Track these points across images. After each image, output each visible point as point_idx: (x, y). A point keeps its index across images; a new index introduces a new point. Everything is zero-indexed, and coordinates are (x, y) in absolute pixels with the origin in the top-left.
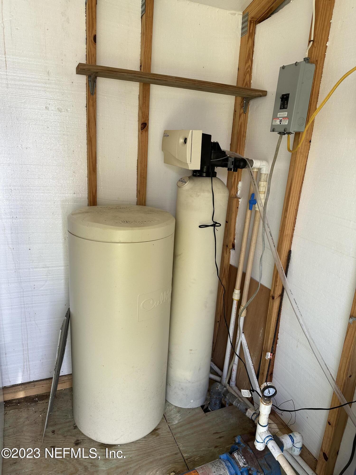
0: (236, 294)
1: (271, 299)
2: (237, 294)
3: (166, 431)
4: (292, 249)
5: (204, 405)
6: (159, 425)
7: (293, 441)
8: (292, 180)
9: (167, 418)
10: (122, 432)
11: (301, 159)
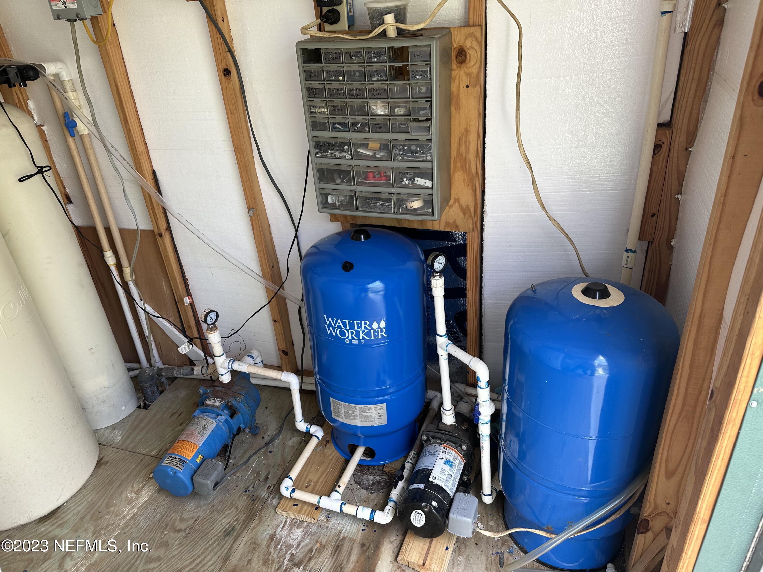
0: (109, 257)
1: (158, 238)
2: (111, 257)
3: (114, 453)
4: (155, 168)
5: (140, 405)
6: (99, 455)
7: (253, 358)
8: (115, 80)
9: (105, 443)
10: (60, 485)
11: (113, 51)
